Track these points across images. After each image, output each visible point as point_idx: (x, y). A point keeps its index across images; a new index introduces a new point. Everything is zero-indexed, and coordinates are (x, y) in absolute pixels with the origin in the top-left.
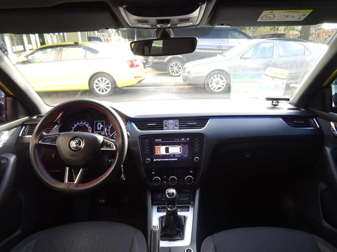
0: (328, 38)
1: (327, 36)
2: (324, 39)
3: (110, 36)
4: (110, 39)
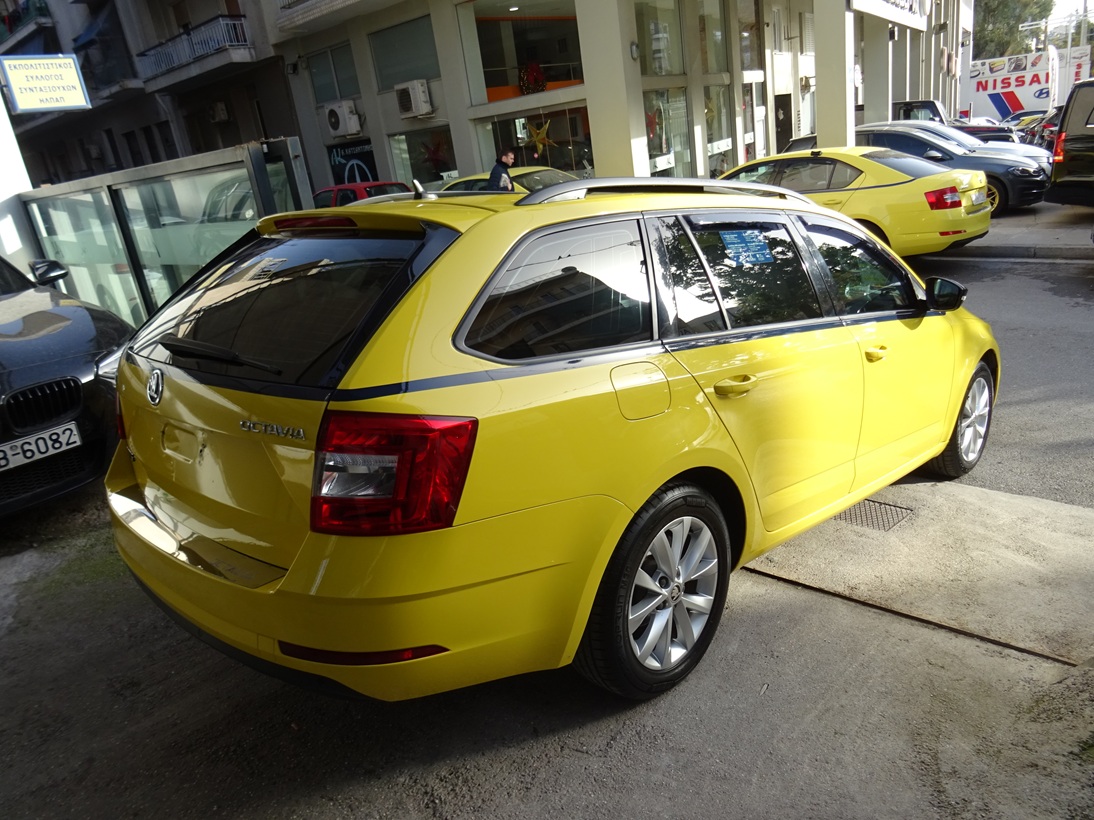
3: (1018, 68)
4: (1017, 80)
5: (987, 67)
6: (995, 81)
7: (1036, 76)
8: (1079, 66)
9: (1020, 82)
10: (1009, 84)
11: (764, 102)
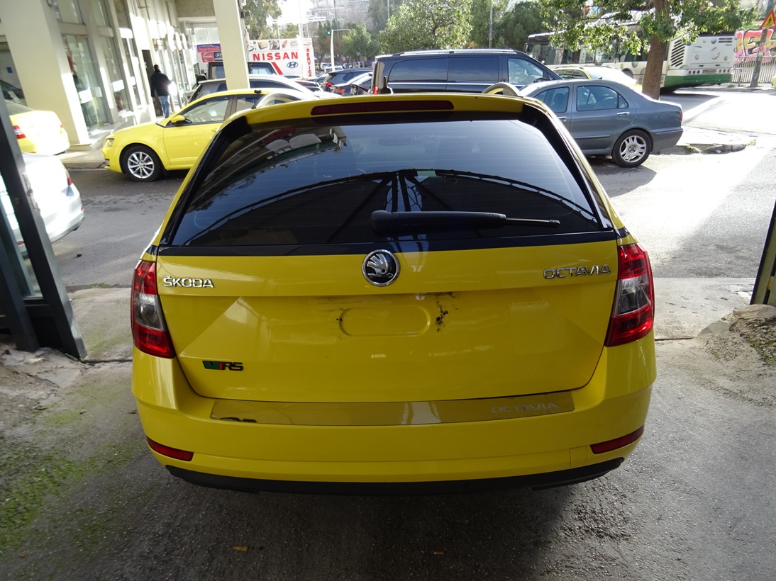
0: (755, 47)
1: (754, 44)
2: (747, 50)
3: (275, 47)
4: (276, 55)
5: (257, 45)
6: (263, 55)
7: (286, 54)
8: (308, 50)
9: (278, 56)
10: (272, 58)
11: (136, 55)
